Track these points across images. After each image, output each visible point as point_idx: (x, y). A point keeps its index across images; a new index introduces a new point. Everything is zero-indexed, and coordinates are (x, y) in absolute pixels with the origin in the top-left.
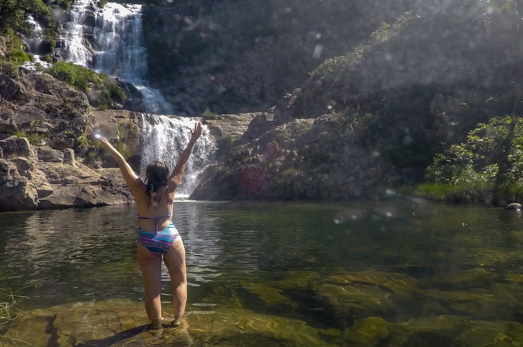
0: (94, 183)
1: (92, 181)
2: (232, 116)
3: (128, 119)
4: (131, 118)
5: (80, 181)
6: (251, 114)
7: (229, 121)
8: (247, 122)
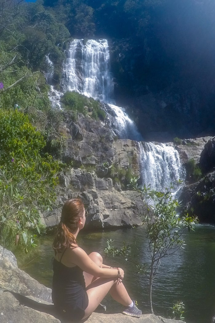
0: (128, 208)
1: (128, 206)
2: (192, 140)
3: (131, 147)
4: (132, 146)
5: (122, 207)
6: (203, 138)
7: (191, 146)
8: (202, 146)
